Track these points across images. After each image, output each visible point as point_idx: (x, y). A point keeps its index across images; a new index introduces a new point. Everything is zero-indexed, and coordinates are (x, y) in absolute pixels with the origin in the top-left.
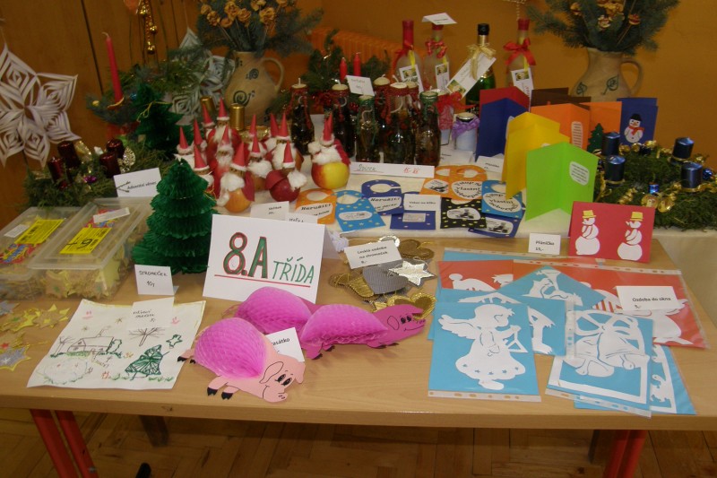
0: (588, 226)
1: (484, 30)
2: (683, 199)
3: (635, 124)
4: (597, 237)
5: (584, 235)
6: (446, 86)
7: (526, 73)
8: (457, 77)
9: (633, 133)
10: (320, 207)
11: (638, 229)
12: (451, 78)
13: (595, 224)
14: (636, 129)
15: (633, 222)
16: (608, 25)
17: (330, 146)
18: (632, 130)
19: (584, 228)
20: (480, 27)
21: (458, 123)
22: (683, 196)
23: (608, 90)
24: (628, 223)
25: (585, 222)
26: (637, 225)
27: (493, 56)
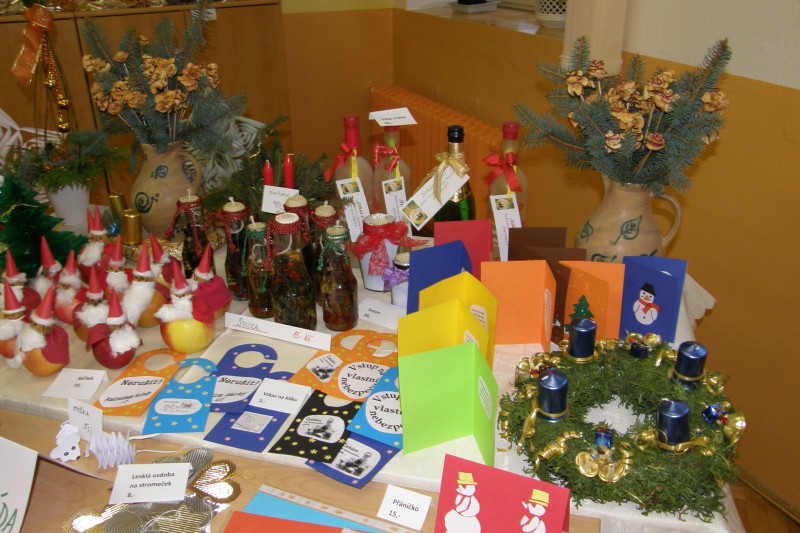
0: (464, 496)
1: (456, 135)
2: (648, 463)
3: (647, 298)
4: (477, 516)
5: (459, 509)
6: (401, 209)
7: (510, 200)
8: (417, 197)
9: (645, 311)
10: (147, 383)
11: (541, 518)
12: (408, 197)
13: (475, 495)
14: (648, 307)
15: (534, 505)
16: (619, 146)
17: (183, 295)
18: (643, 306)
19: (459, 498)
20: (451, 130)
21: (393, 269)
22: (650, 458)
23: (622, 239)
24: (525, 506)
25: (460, 490)
26: (539, 511)
27: (464, 173)
